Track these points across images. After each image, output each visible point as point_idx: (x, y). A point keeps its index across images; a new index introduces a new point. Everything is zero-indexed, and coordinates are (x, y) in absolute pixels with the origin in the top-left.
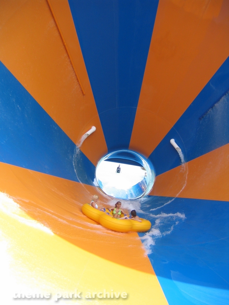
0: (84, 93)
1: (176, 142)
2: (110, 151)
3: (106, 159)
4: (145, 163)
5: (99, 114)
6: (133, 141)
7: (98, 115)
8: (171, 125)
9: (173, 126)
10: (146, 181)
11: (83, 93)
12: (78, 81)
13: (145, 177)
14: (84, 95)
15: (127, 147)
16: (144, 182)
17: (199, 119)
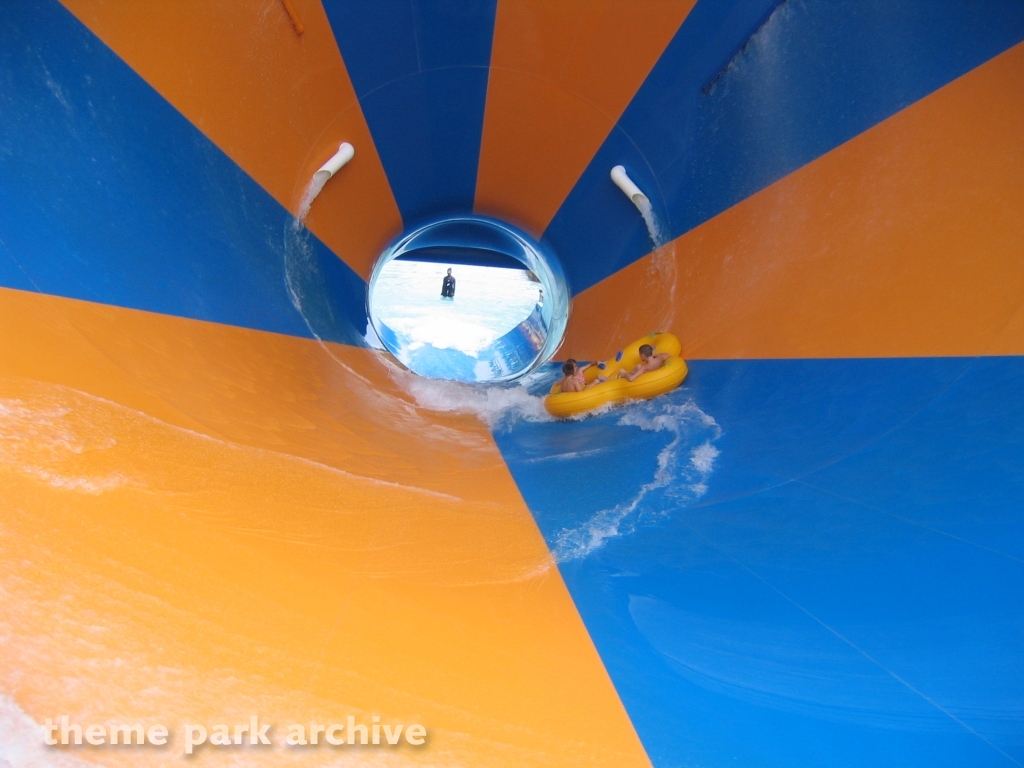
0: (301, 28)
1: (630, 175)
2: (409, 223)
3: (398, 254)
4: (531, 254)
5: (358, 97)
6: (485, 186)
7: (356, 104)
9: (615, 123)
10: (542, 318)
13: (541, 304)
14: (298, 34)
15: (465, 204)
16: (537, 320)
17: (703, 90)
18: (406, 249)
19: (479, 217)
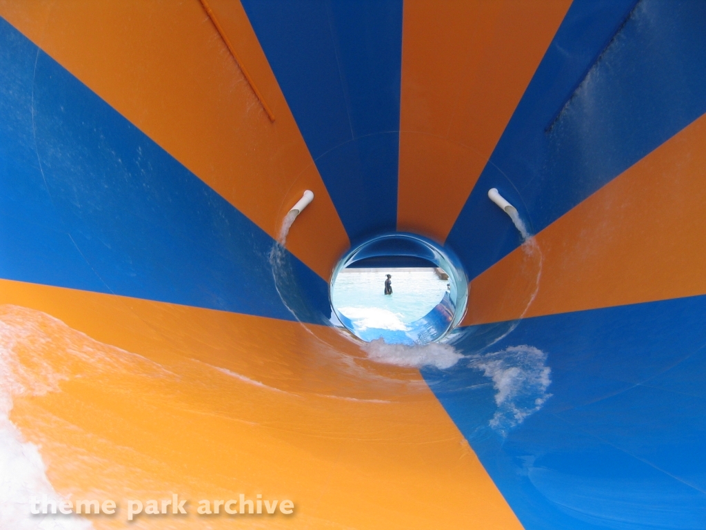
0: (273, 117)
1: (501, 193)
2: (355, 240)
3: (349, 263)
4: (438, 254)
5: (314, 158)
6: (404, 211)
7: (313, 163)
8: (483, 158)
9: (488, 160)
10: (450, 300)
11: (269, 118)
12: (254, 92)
14: (272, 121)
15: (391, 225)
16: (447, 301)
17: (546, 130)
18: (353, 259)
19: (400, 233)
